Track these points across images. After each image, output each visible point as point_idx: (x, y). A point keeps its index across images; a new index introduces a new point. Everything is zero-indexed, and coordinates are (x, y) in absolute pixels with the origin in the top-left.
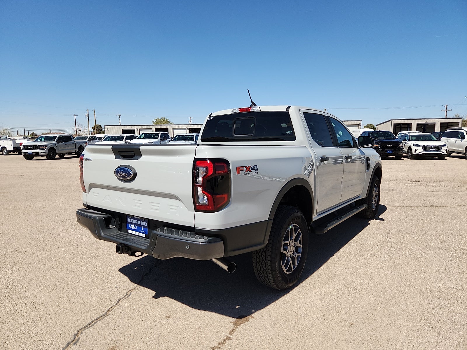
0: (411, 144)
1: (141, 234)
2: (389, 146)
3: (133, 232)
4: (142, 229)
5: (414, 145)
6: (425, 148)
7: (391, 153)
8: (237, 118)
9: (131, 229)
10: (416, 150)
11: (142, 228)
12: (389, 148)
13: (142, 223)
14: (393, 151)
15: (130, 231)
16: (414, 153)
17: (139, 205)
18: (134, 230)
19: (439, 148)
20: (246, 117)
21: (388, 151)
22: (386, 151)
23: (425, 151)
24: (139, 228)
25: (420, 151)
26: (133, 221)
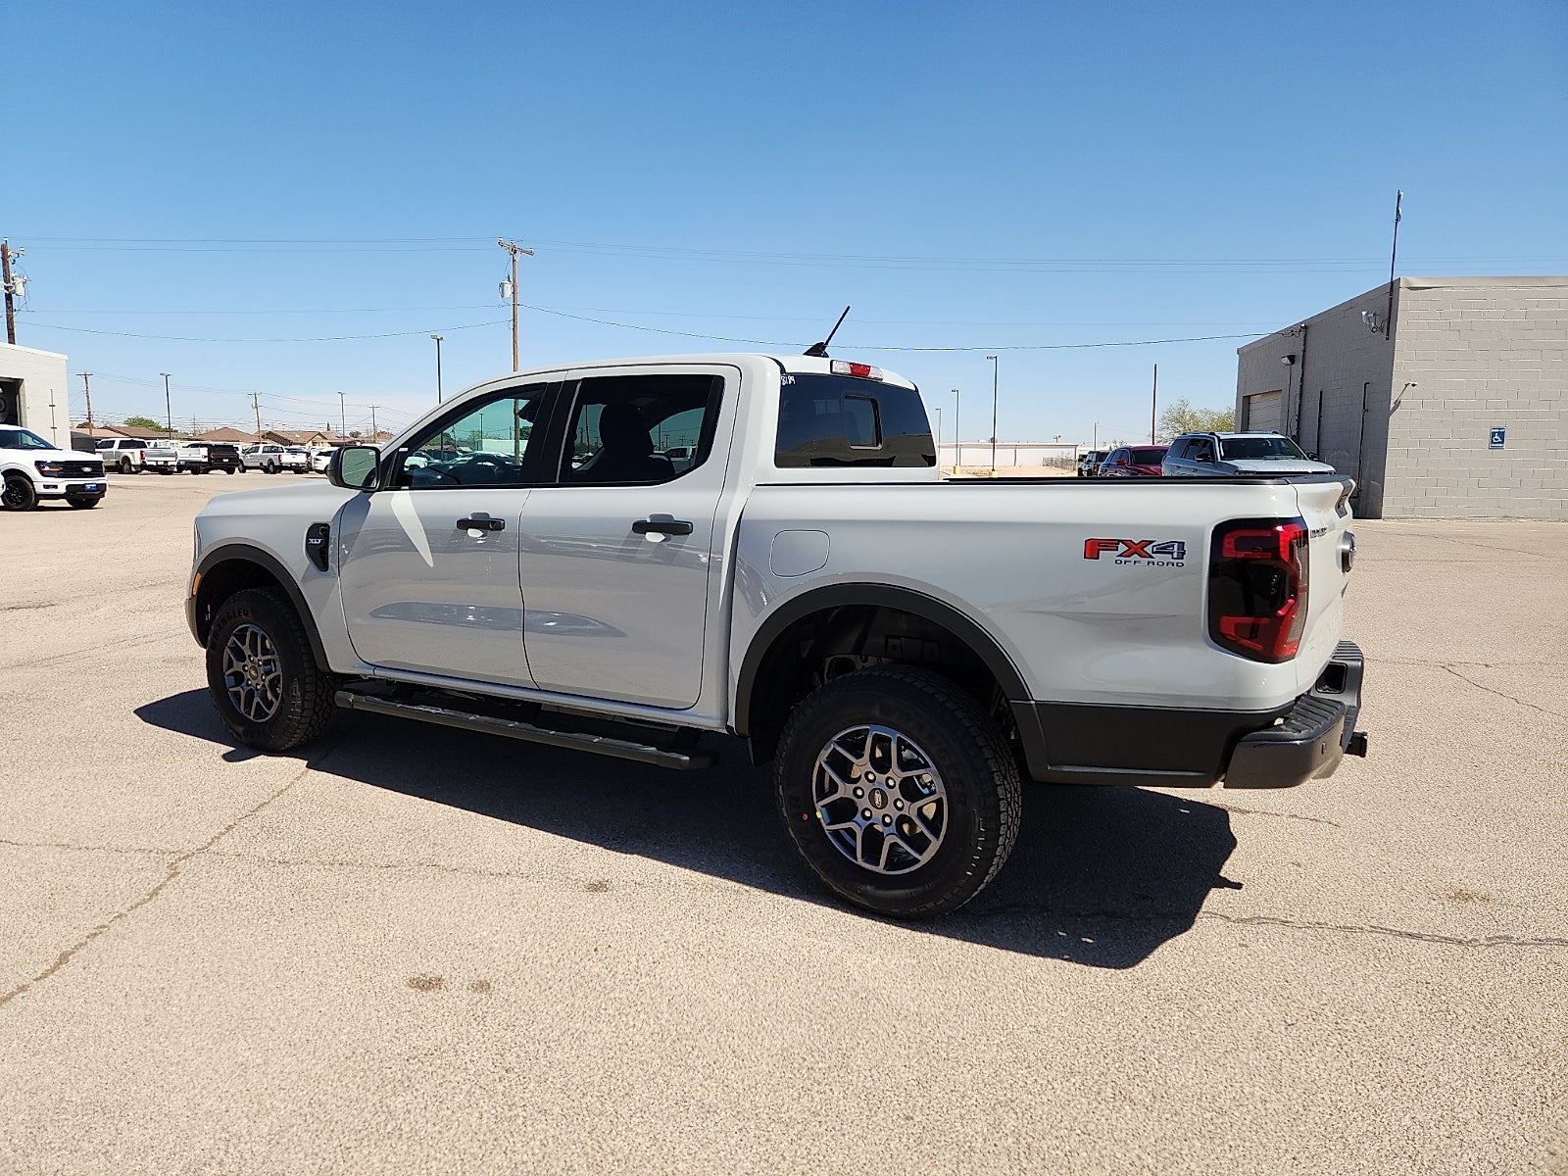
20: (864, 392)
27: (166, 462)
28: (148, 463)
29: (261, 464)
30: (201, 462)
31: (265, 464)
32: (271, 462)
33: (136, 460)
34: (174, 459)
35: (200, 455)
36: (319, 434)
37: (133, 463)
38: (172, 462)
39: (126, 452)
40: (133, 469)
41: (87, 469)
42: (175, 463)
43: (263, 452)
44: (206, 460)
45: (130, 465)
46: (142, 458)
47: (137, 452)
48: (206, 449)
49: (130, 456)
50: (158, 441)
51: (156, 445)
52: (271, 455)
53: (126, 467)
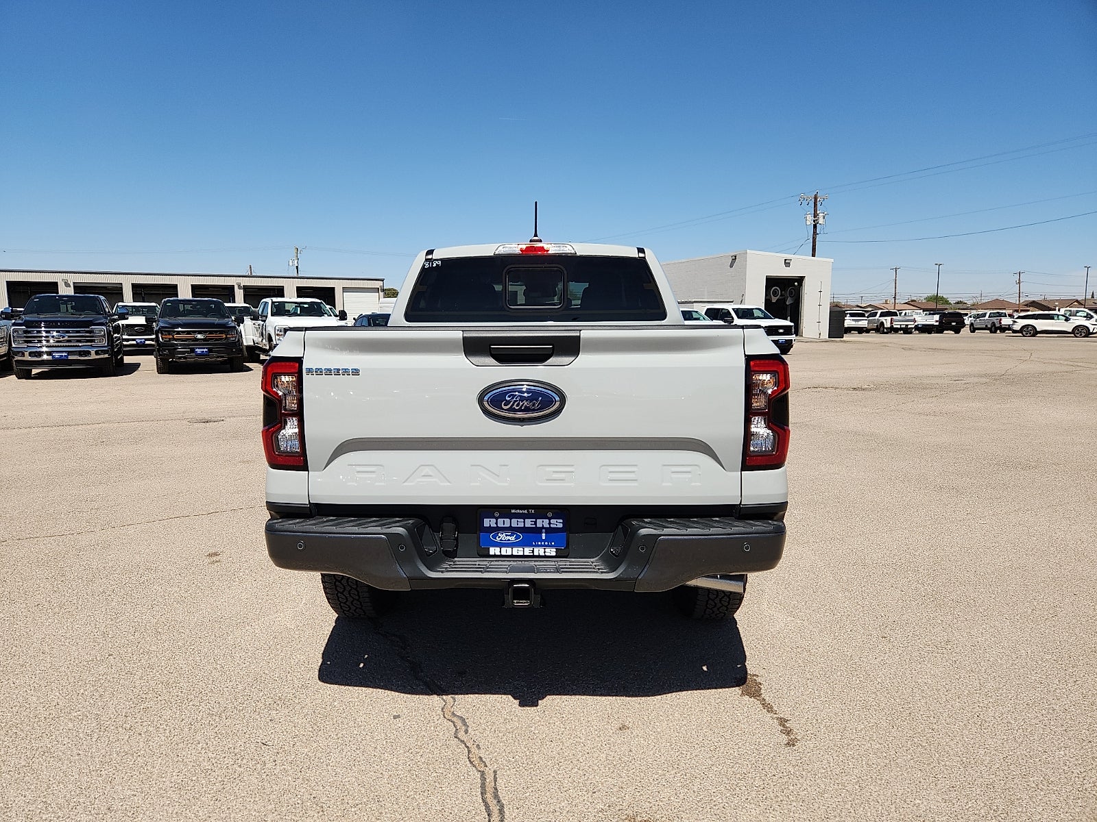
1: (539, 551)
3: (506, 551)
4: (544, 538)
8: (513, 266)
9: (501, 545)
11: (544, 534)
13: (542, 523)
15: (494, 551)
17: (562, 476)
18: (512, 545)
24: (530, 536)
26: (504, 522)
27: (907, 325)
28: (895, 326)
29: (986, 326)
30: (933, 325)
31: (989, 326)
32: (994, 324)
33: (887, 325)
34: (913, 323)
35: (934, 320)
36: (1077, 301)
37: (886, 326)
38: (911, 325)
39: (883, 319)
40: (885, 331)
41: (781, 331)
42: (913, 326)
43: (989, 317)
44: (937, 324)
45: (884, 328)
46: (891, 323)
47: (889, 318)
48: (938, 316)
49: (884, 322)
50: (907, 311)
51: (905, 314)
52: (994, 319)
53: (881, 329)
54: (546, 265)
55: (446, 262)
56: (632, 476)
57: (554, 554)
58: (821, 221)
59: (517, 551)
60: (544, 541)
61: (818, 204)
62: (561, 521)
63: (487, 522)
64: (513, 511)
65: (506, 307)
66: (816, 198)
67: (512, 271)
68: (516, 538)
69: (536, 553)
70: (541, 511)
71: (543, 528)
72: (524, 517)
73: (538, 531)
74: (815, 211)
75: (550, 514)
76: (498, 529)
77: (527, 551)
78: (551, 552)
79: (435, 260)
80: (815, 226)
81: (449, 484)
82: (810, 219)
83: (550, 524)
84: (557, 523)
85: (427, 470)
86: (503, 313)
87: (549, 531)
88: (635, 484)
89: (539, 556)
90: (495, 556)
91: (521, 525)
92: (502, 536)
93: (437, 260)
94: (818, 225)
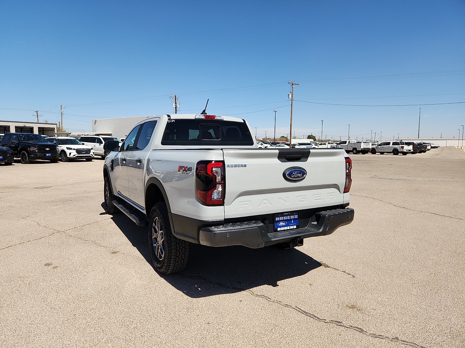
0: (64, 147)
1: (292, 227)
2: (47, 149)
3: (282, 229)
5: (68, 148)
6: (78, 151)
7: (50, 157)
8: (202, 123)
9: (281, 227)
10: (70, 154)
11: (293, 221)
12: (48, 152)
13: (292, 217)
14: (51, 155)
15: (279, 229)
16: (68, 156)
17: (303, 199)
19: (88, 151)
20: (212, 124)
21: (47, 155)
22: (45, 155)
23: (78, 154)
24: (288, 222)
25: (74, 153)
26: (282, 218)
54: (214, 124)
55: (176, 120)
56: (320, 198)
57: (296, 227)
58: (178, 106)
59: (285, 228)
60: (293, 223)
61: (177, 99)
62: (297, 216)
63: (277, 219)
64: (285, 214)
65: (200, 139)
66: (175, 97)
67: (202, 125)
68: (285, 224)
69: (291, 228)
70: (292, 213)
71: (292, 219)
72: (287, 215)
73: (291, 220)
74: (176, 102)
75: (295, 214)
76: (280, 221)
77: (288, 228)
78: (295, 227)
79: (172, 119)
80: (176, 108)
81: (272, 206)
82: (174, 104)
83: (294, 217)
84: (296, 217)
85: (265, 201)
86: (200, 142)
87: (294, 219)
88: (321, 200)
89: (292, 229)
90: (279, 231)
91: (286, 219)
92: (281, 224)
93: (173, 119)
94: (177, 107)
